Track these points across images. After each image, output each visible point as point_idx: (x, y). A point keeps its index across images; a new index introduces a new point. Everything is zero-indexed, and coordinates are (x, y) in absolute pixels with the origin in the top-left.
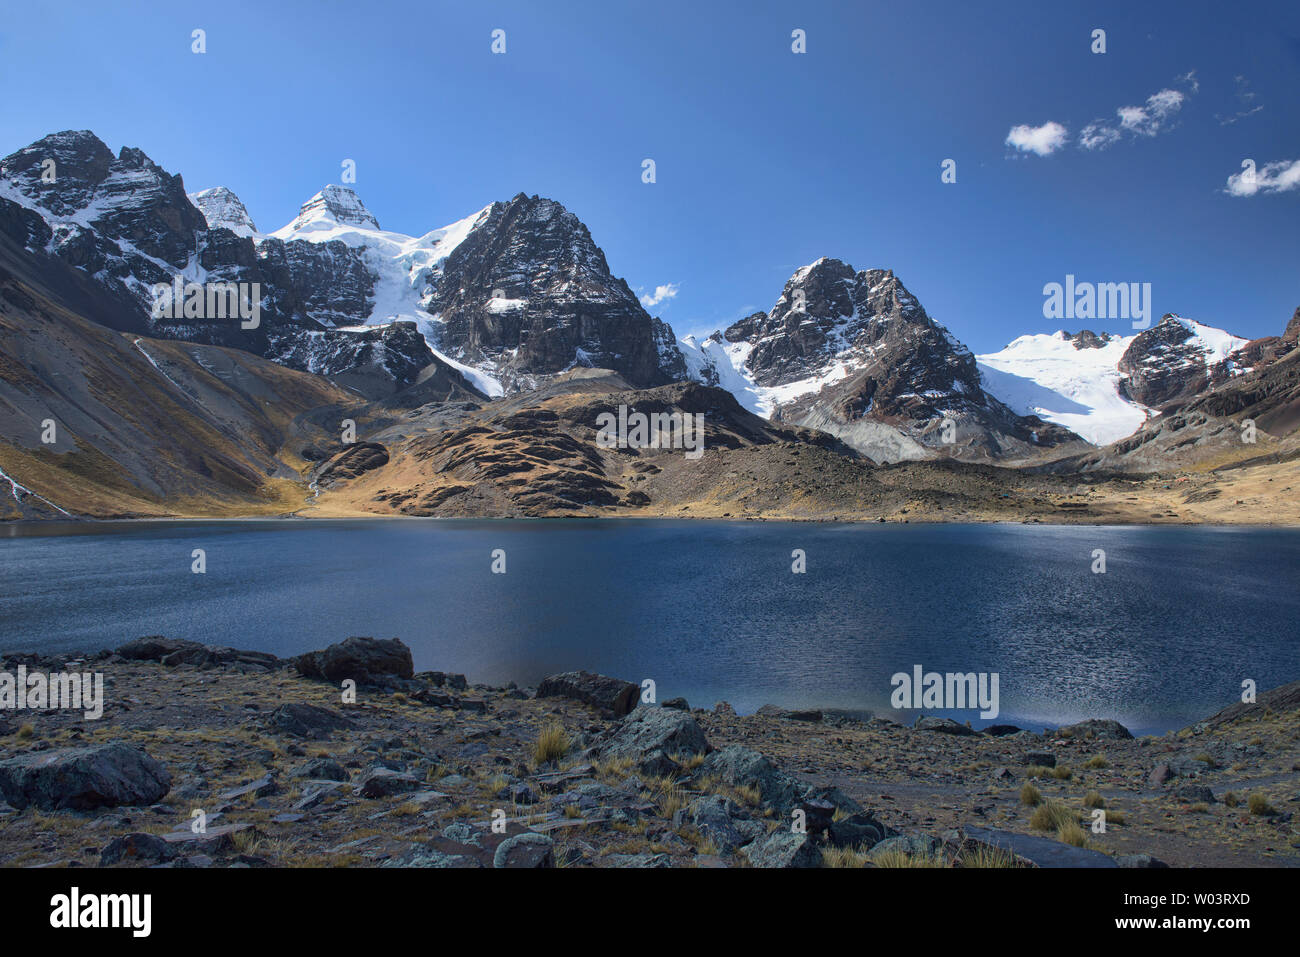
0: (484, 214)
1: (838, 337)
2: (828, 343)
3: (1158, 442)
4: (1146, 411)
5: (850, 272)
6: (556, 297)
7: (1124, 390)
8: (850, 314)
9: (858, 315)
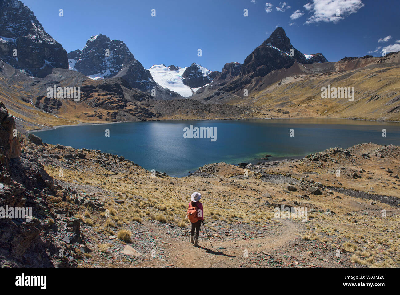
1: (106, 61)
2: (103, 62)
5: (109, 40)
6: (33, 40)
7: (185, 82)
9: (112, 54)
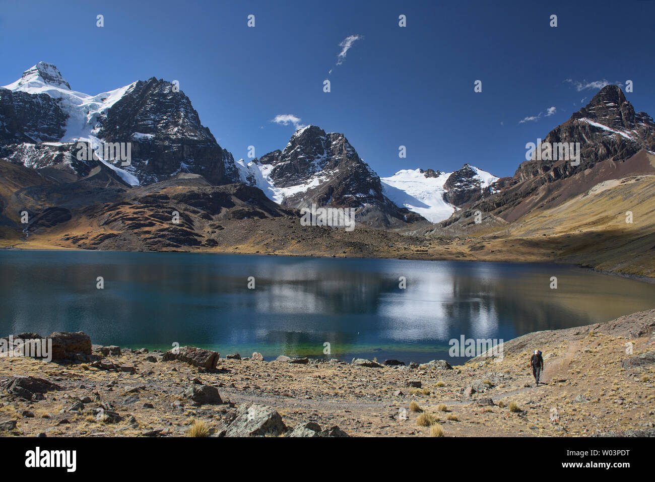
0: (132, 86)
1: (316, 165)
2: (311, 167)
3: (460, 223)
4: (455, 208)
5: (323, 133)
6: (171, 134)
7: (446, 198)
8: (322, 154)
9: (326, 155)
